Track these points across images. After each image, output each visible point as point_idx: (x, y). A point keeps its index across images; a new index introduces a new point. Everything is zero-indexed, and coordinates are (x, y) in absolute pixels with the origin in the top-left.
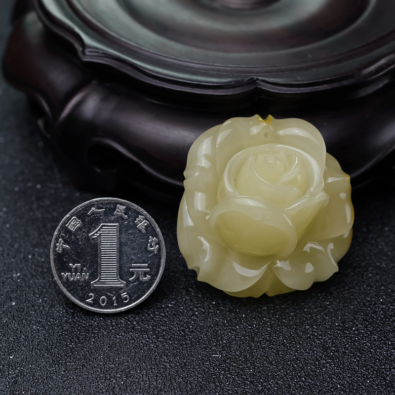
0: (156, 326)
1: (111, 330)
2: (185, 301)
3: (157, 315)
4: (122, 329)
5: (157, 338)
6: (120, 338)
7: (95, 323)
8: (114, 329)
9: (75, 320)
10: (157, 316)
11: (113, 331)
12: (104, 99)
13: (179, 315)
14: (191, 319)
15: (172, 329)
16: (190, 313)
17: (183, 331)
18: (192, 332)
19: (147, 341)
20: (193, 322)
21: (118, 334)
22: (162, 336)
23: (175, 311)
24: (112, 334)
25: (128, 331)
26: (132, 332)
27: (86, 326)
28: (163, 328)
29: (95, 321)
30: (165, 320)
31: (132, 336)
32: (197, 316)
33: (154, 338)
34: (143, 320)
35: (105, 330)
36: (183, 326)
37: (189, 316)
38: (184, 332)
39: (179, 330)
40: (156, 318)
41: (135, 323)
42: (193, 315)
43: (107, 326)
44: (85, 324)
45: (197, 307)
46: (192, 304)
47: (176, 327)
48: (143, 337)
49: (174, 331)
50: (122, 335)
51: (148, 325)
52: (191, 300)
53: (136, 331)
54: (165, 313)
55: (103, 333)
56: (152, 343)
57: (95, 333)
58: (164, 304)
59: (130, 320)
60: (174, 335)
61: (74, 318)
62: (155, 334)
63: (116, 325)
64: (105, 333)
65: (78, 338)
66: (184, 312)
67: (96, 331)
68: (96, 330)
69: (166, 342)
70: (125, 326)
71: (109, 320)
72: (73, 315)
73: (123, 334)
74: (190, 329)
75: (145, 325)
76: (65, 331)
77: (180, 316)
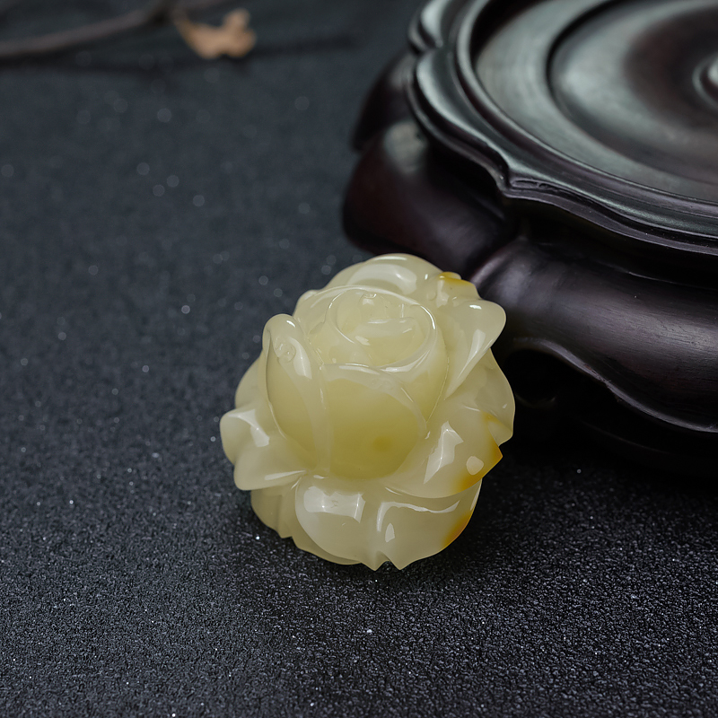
0: (635, 681)
1: (553, 684)
2: (687, 639)
3: (636, 661)
4: (573, 684)
5: (639, 702)
6: (569, 700)
7: (522, 671)
8: (557, 684)
9: (484, 665)
10: (637, 664)
11: (555, 686)
12: (538, 269)
13: (678, 664)
14: (700, 671)
15: (666, 687)
16: (699, 661)
17: (687, 691)
18: (705, 694)
19: (620, 707)
20: (704, 677)
21: (564, 692)
22: (646, 699)
23: (670, 656)
24: (554, 691)
25: (584, 688)
26: (591, 690)
27: (506, 675)
28: (649, 685)
29: (521, 668)
30: (651, 672)
31: (591, 697)
32: (710, 667)
33: (633, 702)
34: (610, 670)
35: (541, 682)
36: (685, 682)
37: (696, 666)
38: (689, 694)
39: (679, 690)
40: (635, 667)
41: (596, 674)
42: (705, 664)
43: (543, 676)
44: (503, 672)
45: (711, 651)
46: (700, 644)
47: (673, 684)
48: (611, 700)
49: (670, 691)
50: (572, 694)
51: (621, 678)
52: (698, 638)
53: (598, 687)
54: (650, 659)
55: (537, 689)
56: (631, 711)
57: (522, 689)
58: (648, 642)
59: (587, 668)
60: (671, 698)
61: (483, 660)
62: (634, 696)
63: (562, 676)
64: (542, 689)
65: (492, 696)
66: (687, 658)
67: (525, 686)
68: (524, 683)
69: (656, 710)
70: (578, 677)
71: (547, 665)
72: (481, 655)
73: (575, 692)
74: (699, 688)
75: (615, 678)
76: (467, 682)
77: (680, 665)
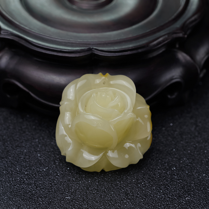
0: (36, 181)
1: (12, 183)
2: (53, 167)
3: (37, 175)
4: (18, 183)
5: (36, 188)
6: (16, 188)
7: (4, 179)
8: (13, 183)
10: (37, 176)
11: (13, 184)
13: (49, 175)
14: (55, 177)
15: (45, 183)
16: (55, 174)
17: (51, 184)
18: (56, 184)
19: (31, 190)
20: (56, 179)
21: (15, 186)
22: (39, 187)
23: (47, 173)
24: (12, 186)
25: (21, 184)
26: (23, 184)
28: (40, 182)
29: (3, 178)
30: (41, 178)
31: (23, 187)
32: (59, 176)
33: (35, 188)
34: (29, 178)
35: (9, 183)
36: (51, 181)
37: (54, 176)
38: (51, 185)
39: (48, 184)
40: (37, 177)
41: (25, 179)
42: (57, 175)
43: (10, 181)
45: (59, 171)
46: (56, 169)
47: (47, 182)
48: (28, 187)
49: (46, 184)
50: (17, 186)
51: (32, 181)
52: (56, 167)
53: (25, 184)
54: (41, 174)
55: (7, 185)
56: (34, 191)
57: (3, 185)
58: (41, 169)
59: (23, 178)
60: (46, 186)
62: (35, 186)
63: (15, 180)
64: (9, 185)
66: (52, 173)
68: (4, 183)
69: (41, 190)
70: (20, 181)
71: (11, 178)
73: (18, 185)
74: (54, 183)
75: (30, 180)
77: (50, 176)
